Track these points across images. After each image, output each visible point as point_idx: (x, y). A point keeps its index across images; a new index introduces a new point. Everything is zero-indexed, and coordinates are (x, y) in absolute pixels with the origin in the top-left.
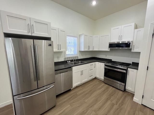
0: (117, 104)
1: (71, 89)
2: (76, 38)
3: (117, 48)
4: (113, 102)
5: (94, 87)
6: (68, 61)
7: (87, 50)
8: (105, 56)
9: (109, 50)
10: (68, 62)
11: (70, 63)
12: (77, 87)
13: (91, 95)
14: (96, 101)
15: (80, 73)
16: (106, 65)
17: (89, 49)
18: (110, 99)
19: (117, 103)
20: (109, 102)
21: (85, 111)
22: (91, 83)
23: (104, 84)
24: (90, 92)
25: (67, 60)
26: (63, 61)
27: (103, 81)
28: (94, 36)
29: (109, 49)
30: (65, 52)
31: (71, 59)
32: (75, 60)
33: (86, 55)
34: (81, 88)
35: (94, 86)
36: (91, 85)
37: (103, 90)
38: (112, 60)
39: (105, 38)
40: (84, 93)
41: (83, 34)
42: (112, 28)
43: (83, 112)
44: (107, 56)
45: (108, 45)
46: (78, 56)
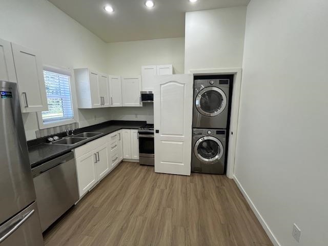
0: (166, 189)
1: (75, 204)
2: (67, 78)
3: (149, 101)
4: (161, 188)
5: (126, 178)
6: (52, 136)
7: (98, 105)
8: (135, 116)
9: (142, 106)
10: (51, 139)
11: (59, 142)
12: (88, 194)
13: (125, 195)
14: (138, 198)
15: (93, 159)
16: (140, 133)
17: (103, 103)
18: (156, 185)
19: (166, 186)
20: (157, 190)
21: (125, 225)
22: (117, 174)
23: (141, 167)
24: (121, 190)
25: (46, 134)
26: (35, 140)
27: (138, 161)
28: (110, 76)
29: (142, 103)
30: (37, 115)
31: (58, 131)
32: (70, 132)
33: (95, 117)
34: (98, 191)
35: (124, 177)
36: (118, 177)
37: (142, 177)
38: (148, 123)
39: (133, 82)
40: (109, 197)
41: (87, 69)
42: (143, 67)
43: (122, 229)
44: (138, 116)
45: (139, 96)
46: (78, 121)
